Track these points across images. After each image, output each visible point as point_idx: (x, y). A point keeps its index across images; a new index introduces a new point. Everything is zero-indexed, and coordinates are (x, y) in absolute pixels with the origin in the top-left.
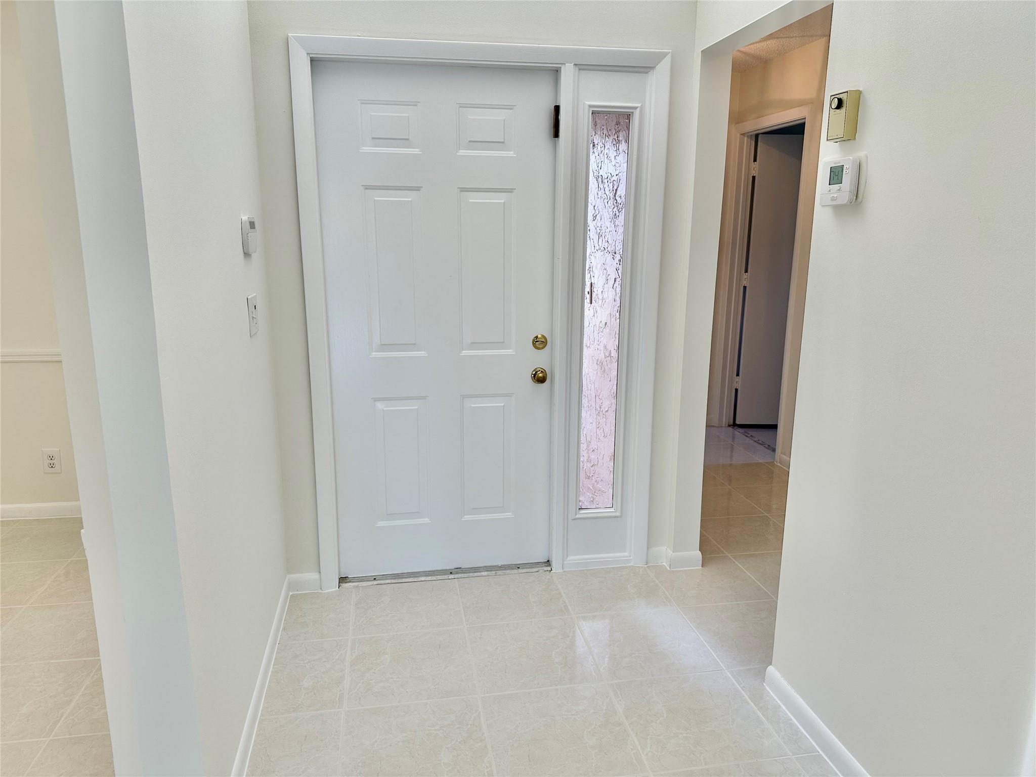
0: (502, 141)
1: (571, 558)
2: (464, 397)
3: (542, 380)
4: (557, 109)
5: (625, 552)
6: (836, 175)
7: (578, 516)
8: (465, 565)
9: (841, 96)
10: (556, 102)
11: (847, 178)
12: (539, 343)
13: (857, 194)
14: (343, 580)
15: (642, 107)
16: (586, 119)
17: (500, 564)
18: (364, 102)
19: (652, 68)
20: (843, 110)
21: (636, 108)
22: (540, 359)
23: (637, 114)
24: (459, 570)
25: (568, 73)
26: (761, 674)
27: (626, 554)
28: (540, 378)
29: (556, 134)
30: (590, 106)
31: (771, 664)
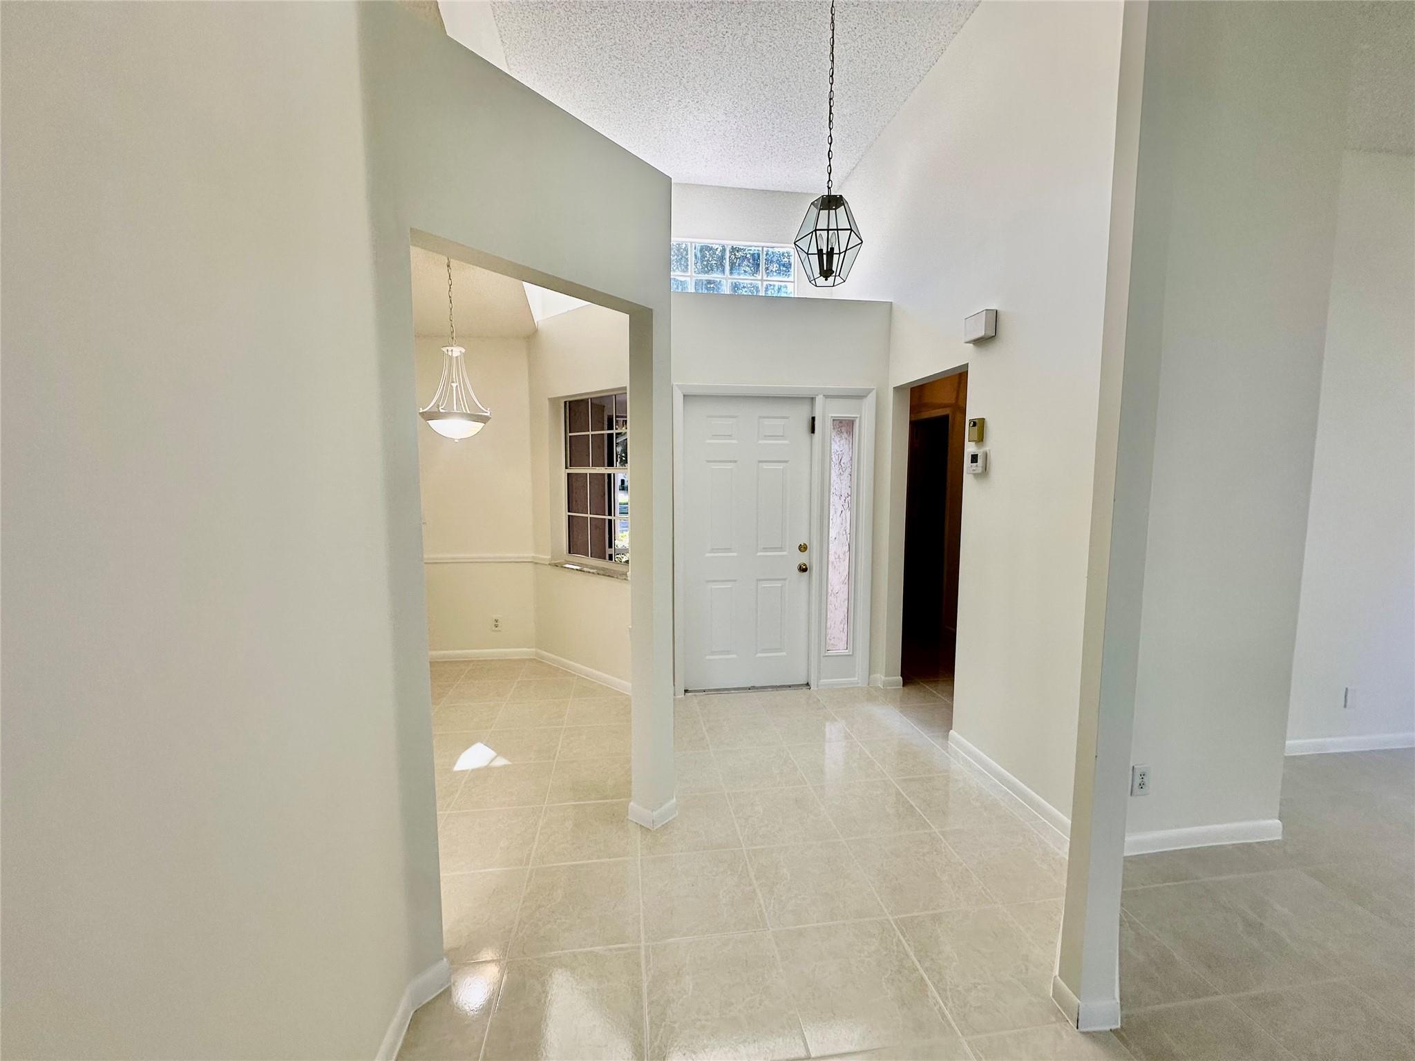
0: (782, 434)
1: (822, 681)
2: (758, 580)
3: (805, 570)
4: (813, 419)
5: (855, 677)
6: (974, 458)
7: (827, 654)
8: (757, 685)
9: (977, 421)
10: (812, 414)
11: (980, 460)
12: (803, 548)
13: (986, 467)
14: (686, 691)
15: (860, 417)
16: (829, 423)
17: (778, 684)
18: (709, 417)
19: (865, 397)
20: (976, 427)
21: (857, 417)
22: (803, 558)
23: (857, 420)
24: (753, 688)
25: (819, 400)
26: (946, 737)
27: (856, 679)
28: (803, 569)
29: (813, 431)
30: (832, 417)
31: (951, 729)
